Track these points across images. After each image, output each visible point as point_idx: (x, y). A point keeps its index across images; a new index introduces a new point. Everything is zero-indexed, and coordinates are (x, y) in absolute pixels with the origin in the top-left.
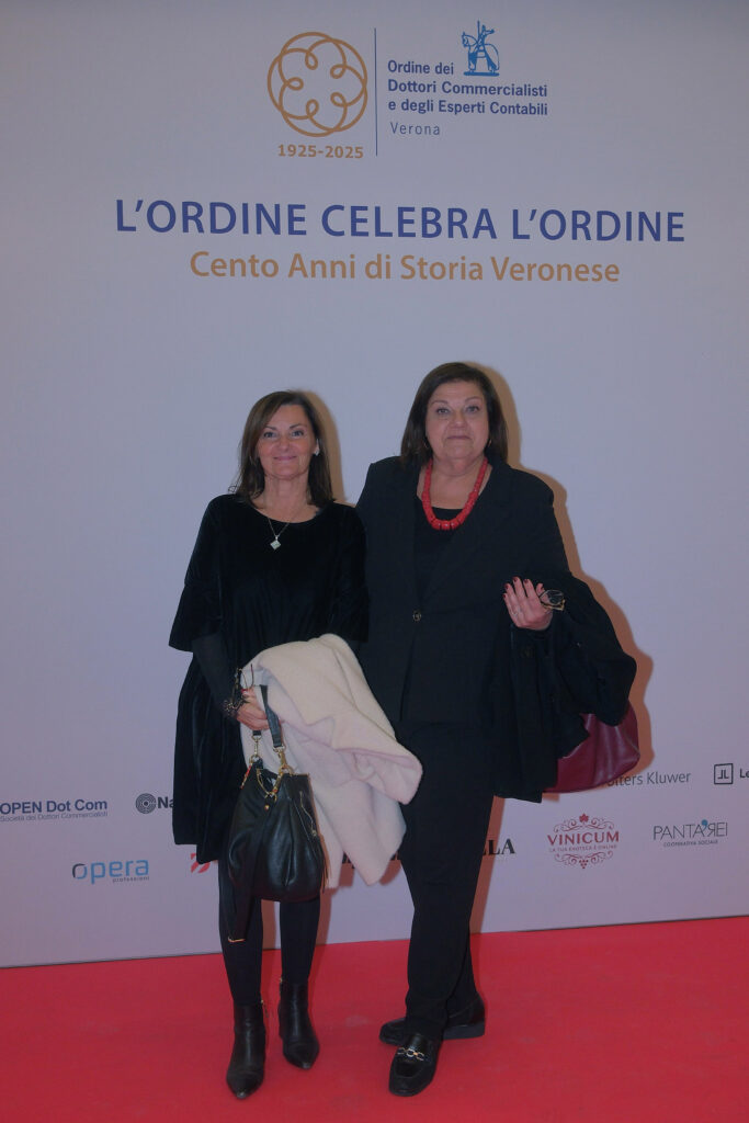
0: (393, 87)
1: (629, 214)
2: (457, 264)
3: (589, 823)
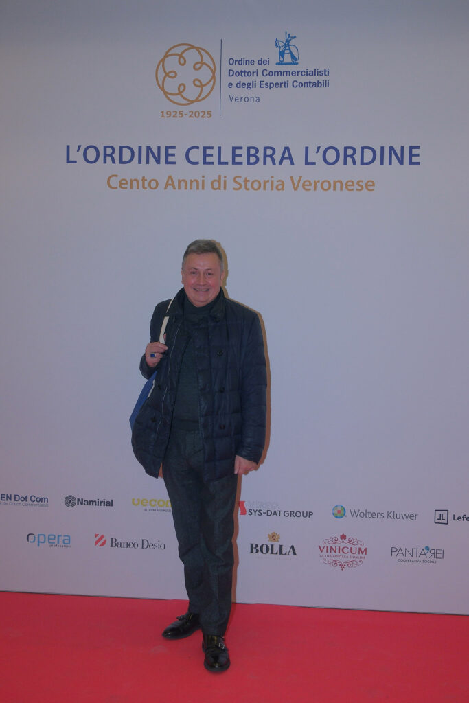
0: (231, 73)
1: (382, 148)
2: (268, 181)
3: (347, 540)
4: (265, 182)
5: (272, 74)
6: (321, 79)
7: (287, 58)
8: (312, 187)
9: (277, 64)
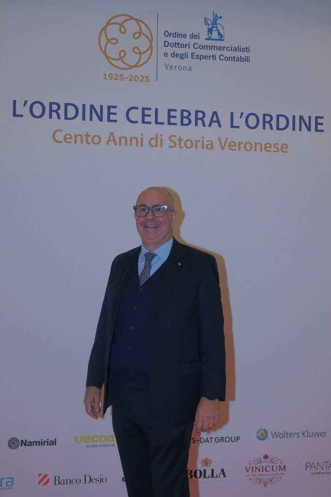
0: (167, 45)
1: (294, 117)
2: (199, 141)
3: (269, 460)
4: (197, 142)
5: (202, 47)
6: (244, 55)
7: (215, 35)
8: (237, 148)
9: (206, 39)
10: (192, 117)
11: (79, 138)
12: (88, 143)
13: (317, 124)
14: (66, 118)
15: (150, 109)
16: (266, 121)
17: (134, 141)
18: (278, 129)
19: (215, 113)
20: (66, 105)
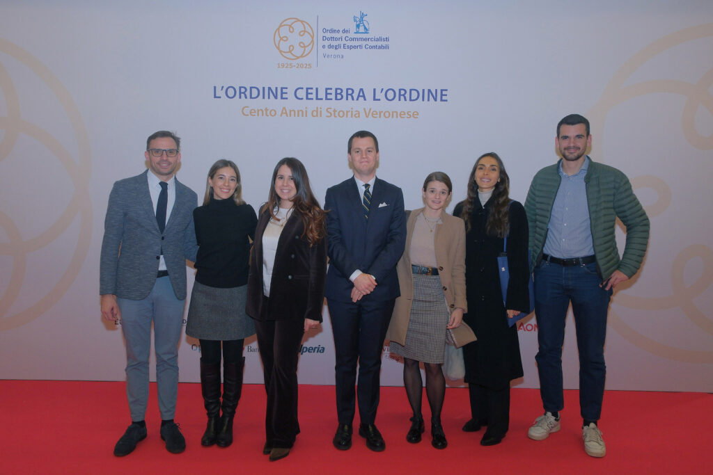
0: (325, 39)
1: (423, 90)
2: (349, 111)
4: (347, 112)
5: (352, 39)
6: (384, 43)
7: (362, 30)
8: (378, 116)
9: (355, 33)
10: (344, 94)
11: (260, 112)
12: (267, 115)
13: (442, 95)
14: (251, 98)
15: (312, 88)
16: (402, 94)
17: (300, 113)
18: (411, 100)
19: (361, 90)
20: (251, 88)
